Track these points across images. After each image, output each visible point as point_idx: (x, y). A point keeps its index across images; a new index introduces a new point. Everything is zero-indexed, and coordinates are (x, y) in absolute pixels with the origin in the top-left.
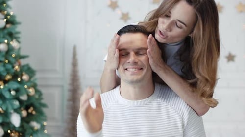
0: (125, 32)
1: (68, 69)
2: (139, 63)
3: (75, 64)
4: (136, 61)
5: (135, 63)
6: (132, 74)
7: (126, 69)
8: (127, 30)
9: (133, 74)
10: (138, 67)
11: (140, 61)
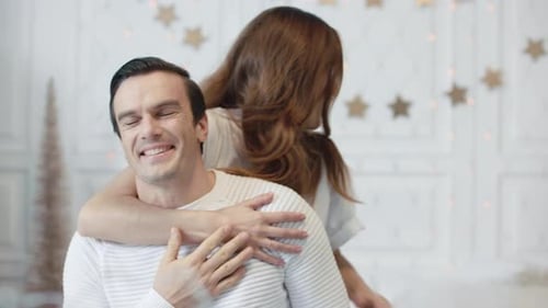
0: (128, 76)
1: (37, 130)
2: (165, 135)
3: (51, 121)
4: (158, 131)
5: (156, 137)
6: (154, 163)
7: (142, 154)
8: (129, 71)
9: (156, 162)
10: (165, 143)
11: (164, 130)
